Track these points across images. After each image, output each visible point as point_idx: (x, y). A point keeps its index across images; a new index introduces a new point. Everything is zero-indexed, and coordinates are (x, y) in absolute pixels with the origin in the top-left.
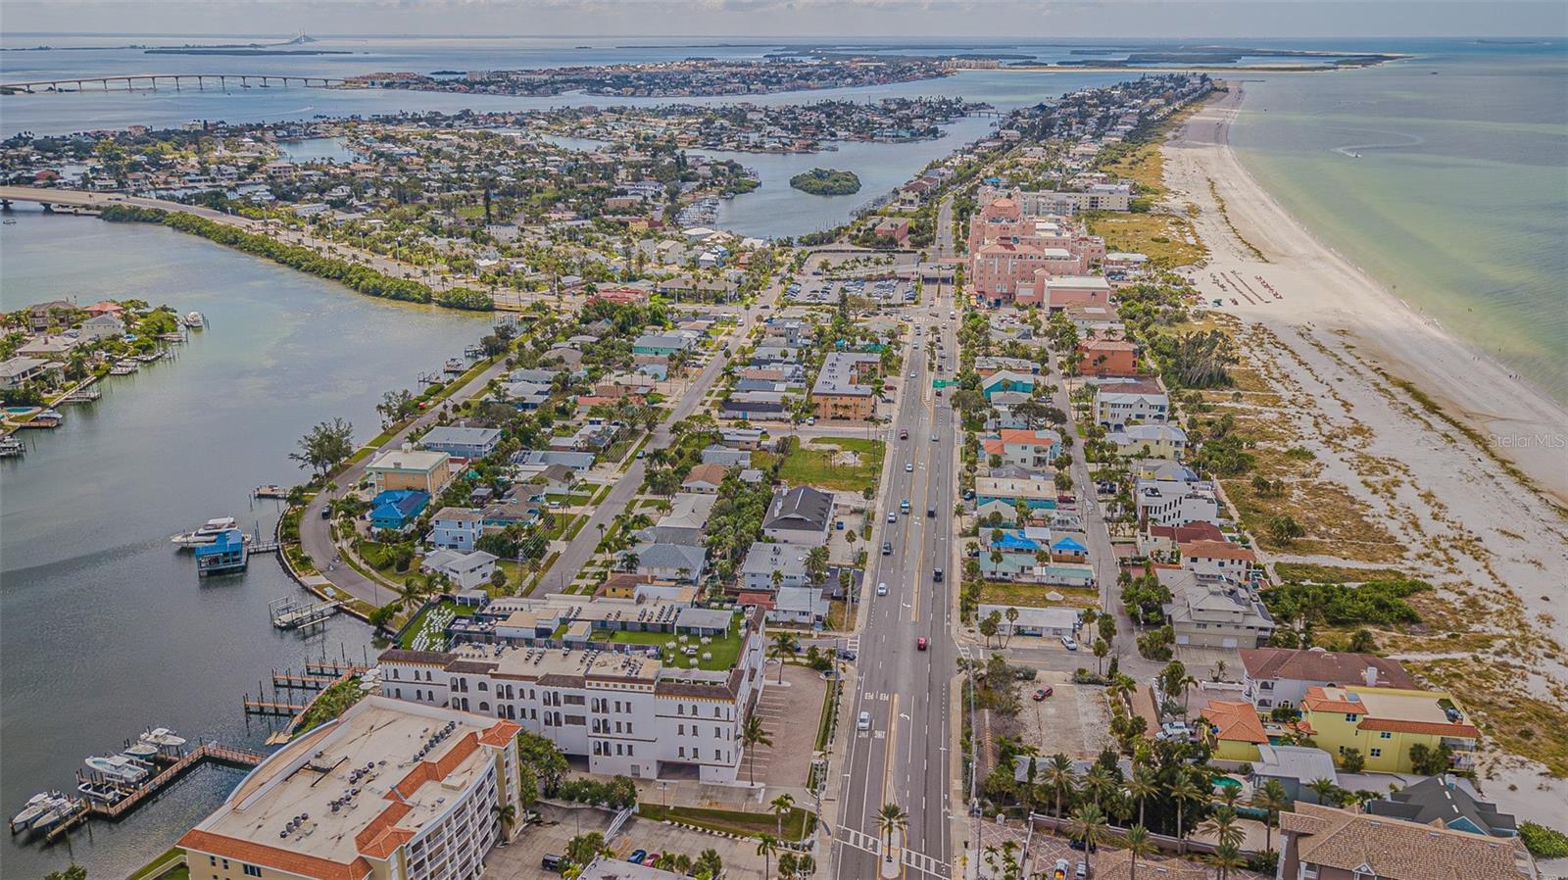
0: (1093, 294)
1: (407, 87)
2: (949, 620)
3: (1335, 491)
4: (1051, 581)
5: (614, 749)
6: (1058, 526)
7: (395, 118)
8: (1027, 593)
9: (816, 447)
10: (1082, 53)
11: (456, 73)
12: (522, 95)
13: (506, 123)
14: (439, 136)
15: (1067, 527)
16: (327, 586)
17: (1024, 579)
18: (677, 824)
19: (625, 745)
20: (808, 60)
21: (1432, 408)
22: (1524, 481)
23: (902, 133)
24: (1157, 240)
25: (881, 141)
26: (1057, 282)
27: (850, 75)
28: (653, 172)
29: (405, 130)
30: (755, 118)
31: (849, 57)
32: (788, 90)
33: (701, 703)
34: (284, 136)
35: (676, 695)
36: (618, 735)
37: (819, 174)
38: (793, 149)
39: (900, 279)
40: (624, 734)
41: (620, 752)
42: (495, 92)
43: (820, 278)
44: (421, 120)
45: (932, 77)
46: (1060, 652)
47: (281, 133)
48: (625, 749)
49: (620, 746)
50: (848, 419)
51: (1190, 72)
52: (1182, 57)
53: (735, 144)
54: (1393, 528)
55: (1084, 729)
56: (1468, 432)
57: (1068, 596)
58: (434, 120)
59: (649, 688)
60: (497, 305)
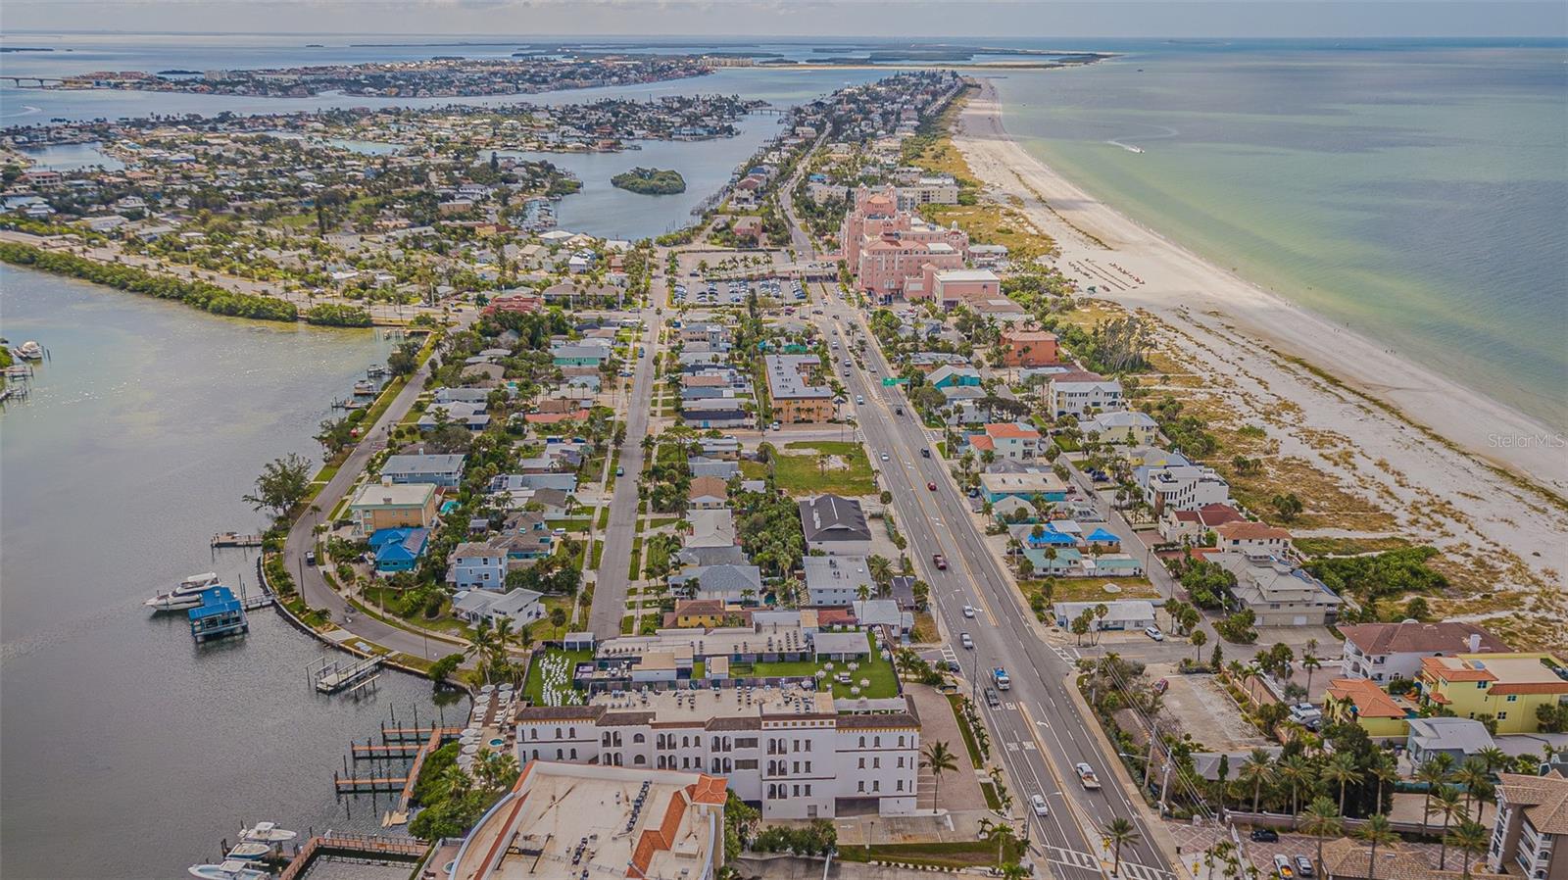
0: (984, 287)
1: (140, 88)
2: (1026, 621)
3: (1301, 465)
4: (1102, 573)
5: (790, 791)
6: (1081, 518)
7: (147, 121)
8: (1084, 587)
9: (794, 452)
10: (824, 51)
11: (186, 73)
12: (276, 96)
13: (276, 126)
14: (209, 141)
15: (1088, 518)
16: (357, 640)
17: (1074, 573)
18: (884, 863)
19: (802, 785)
20: (560, 59)
21: (1335, 382)
22: (1449, 445)
23: (700, 131)
24: (1002, 232)
25: (680, 139)
26: (944, 276)
27: (614, 74)
28: (466, 174)
29: (165, 134)
30: (540, 117)
31: (602, 56)
32: (557, 89)
33: (882, 734)
34: (24, 142)
35: (858, 728)
36: (796, 776)
37: (640, 173)
38: (596, 148)
39: (781, 278)
40: (802, 773)
41: (796, 793)
42: (244, 93)
43: (698, 279)
44: (177, 123)
45: (693, 75)
46: (1150, 644)
47: (20, 139)
48: (802, 790)
49: (796, 787)
50: (811, 422)
51: (940, 69)
52: (921, 55)
53: (536, 144)
54: (1372, 496)
55: (1218, 718)
56: (1376, 402)
57: (1124, 587)
58: (193, 121)
59: (831, 723)
60: (375, 320)
